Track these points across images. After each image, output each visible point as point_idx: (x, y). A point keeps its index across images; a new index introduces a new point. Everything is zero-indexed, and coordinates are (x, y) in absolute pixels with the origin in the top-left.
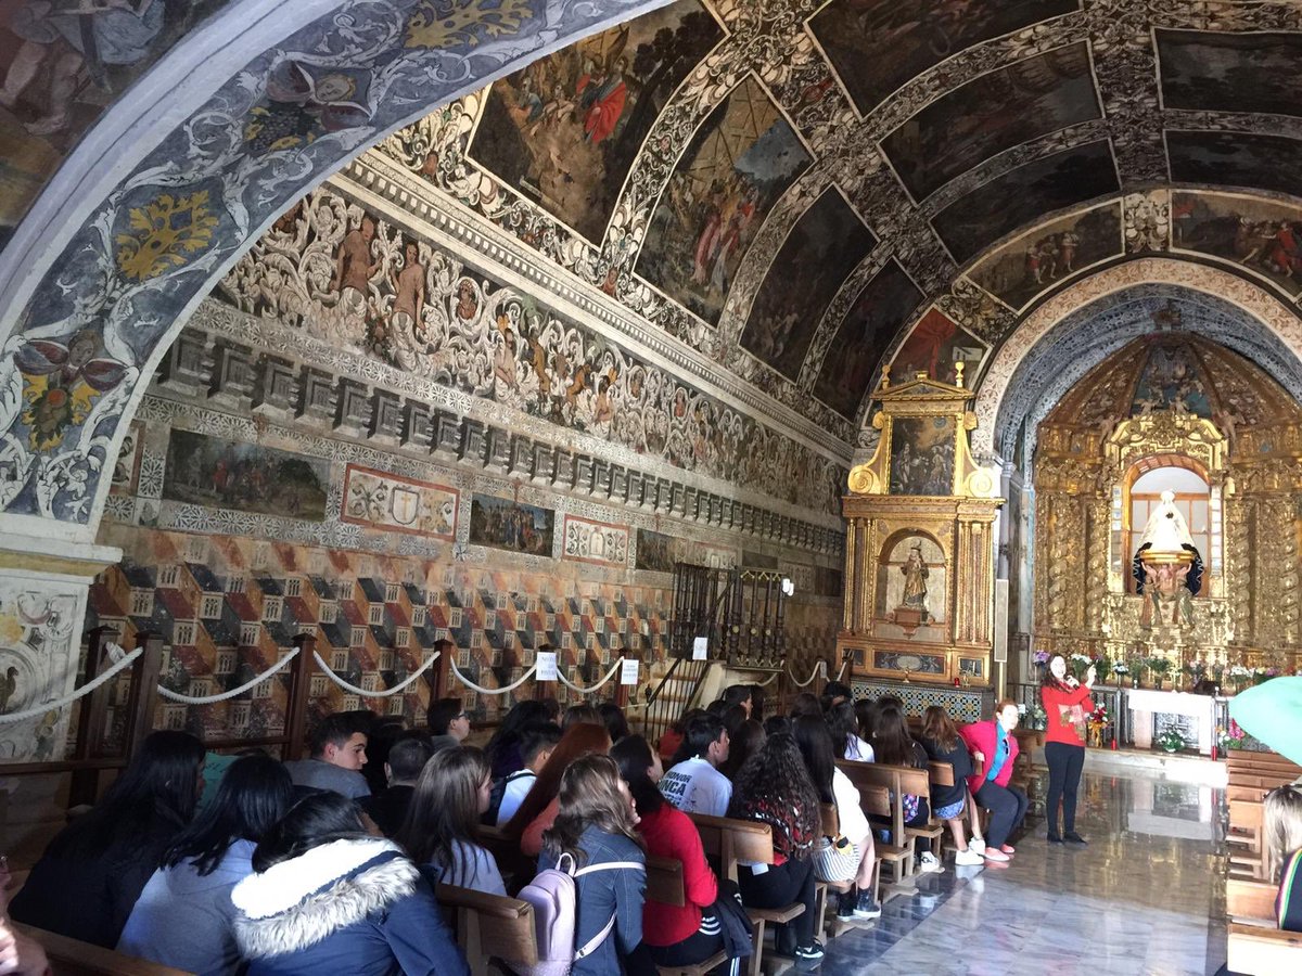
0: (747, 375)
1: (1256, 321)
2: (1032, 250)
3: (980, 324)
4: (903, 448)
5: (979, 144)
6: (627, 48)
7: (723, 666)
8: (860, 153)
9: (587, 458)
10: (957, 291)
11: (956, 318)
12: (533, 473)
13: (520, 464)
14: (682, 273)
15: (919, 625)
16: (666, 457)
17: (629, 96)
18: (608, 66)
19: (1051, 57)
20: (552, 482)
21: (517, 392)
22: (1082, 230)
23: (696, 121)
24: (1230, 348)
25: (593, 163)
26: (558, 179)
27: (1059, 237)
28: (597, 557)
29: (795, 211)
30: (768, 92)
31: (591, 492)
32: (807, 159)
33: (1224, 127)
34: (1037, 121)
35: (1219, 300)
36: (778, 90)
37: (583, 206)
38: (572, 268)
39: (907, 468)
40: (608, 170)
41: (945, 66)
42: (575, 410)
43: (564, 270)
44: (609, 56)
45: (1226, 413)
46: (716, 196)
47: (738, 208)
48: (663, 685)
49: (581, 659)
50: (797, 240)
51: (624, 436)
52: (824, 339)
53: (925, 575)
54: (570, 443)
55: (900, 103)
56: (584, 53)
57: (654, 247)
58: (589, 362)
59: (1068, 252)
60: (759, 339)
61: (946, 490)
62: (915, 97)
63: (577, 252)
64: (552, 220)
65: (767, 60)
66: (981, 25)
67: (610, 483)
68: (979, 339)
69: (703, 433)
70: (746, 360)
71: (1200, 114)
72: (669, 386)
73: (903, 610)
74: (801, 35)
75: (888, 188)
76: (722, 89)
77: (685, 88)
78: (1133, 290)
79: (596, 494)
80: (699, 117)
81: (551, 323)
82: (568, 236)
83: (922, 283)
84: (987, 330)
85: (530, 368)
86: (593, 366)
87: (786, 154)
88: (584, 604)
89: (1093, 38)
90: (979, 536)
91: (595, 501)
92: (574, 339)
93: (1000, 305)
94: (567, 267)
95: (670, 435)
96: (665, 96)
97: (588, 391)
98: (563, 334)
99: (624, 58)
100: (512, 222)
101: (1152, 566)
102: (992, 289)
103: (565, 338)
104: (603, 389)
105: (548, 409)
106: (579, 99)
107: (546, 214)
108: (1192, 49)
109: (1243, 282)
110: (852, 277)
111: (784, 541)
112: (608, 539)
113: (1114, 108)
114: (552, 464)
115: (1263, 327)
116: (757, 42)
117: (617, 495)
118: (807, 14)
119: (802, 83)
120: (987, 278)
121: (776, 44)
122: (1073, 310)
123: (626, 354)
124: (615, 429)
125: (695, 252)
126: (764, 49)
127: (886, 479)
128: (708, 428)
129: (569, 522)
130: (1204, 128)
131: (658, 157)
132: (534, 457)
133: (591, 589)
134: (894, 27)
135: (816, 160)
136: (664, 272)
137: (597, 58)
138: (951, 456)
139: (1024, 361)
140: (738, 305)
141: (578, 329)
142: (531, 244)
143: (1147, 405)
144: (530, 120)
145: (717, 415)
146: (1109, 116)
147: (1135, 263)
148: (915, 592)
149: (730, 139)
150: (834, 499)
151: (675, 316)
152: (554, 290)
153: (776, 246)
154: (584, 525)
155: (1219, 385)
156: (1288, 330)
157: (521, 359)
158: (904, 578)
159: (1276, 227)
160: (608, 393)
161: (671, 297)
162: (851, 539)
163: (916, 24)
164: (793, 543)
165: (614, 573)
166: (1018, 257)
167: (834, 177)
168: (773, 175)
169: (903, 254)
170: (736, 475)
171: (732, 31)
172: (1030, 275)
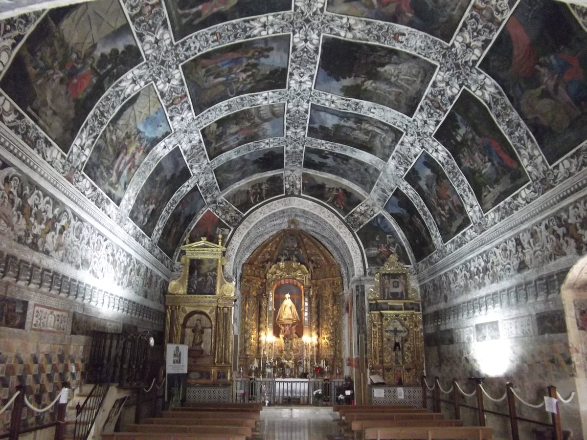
0: (130, 232)
1: (330, 226)
2: (250, 189)
3: (229, 218)
4: (194, 272)
5: (238, 139)
6: (95, 53)
7: (117, 387)
8: (192, 133)
9: (49, 271)
10: (219, 203)
11: (218, 215)
12: (18, 279)
13: (11, 273)
14: (106, 176)
15: (200, 357)
16: (90, 272)
17: (92, 78)
18: (84, 60)
19: (272, 106)
20: (29, 284)
21: (13, 229)
22: (269, 183)
23: (123, 100)
24: (313, 237)
25: (69, 108)
26: (49, 112)
27: (260, 185)
28: (50, 329)
29: (160, 155)
30: (158, 93)
31: (50, 290)
32: (169, 130)
33: (326, 148)
34: (261, 133)
35: (318, 216)
36: (163, 94)
37: (61, 130)
38: (51, 163)
39: (196, 282)
40: (76, 114)
41: (232, 101)
42: (45, 243)
43: (47, 164)
44: (85, 55)
45: (310, 263)
46: (127, 140)
47: (136, 148)
48: (86, 402)
49: (37, 391)
50: (159, 169)
51: (70, 260)
52: (164, 218)
53: (202, 332)
54: (40, 261)
55: (211, 114)
56: (72, 48)
57: (94, 159)
58: (54, 217)
59: (264, 191)
60: (137, 215)
61: (213, 293)
62: (217, 112)
63: (54, 155)
64: (43, 134)
65: (160, 78)
66: (249, 86)
67: (61, 286)
68: (227, 225)
69: (108, 261)
70: (131, 224)
71: (319, 141)
72: (94, 234)
73: (192, 350)
74: (177, 71)
75: (200, 151)
76: (138, 87)
77: (120, 82)
78: (287, 210)
79: (53, 292)
80: (125, 98)
81: (36, 191)
82: (51, 145)
83: (206, 198)
84: (231, 221)
85: (21, 216)
86: (57, 219)
87: (161, 126)
88: (41, 357)
89: (288, 102)
90: (226, 314)
91: (52, 296)
92: (48, 202)
93: (237, 211)
94: (48, 162)
95: (93, 260)
96: (110, 82)
97: (53, 233)
98: (42, 198)
99: (93, 58)
100: (20, 130)
101: (283, 325)
102: (234, 203)
103: (43, 201)
104: (61, 232)
105: (30, 241)
106: (66, 72)
107: (40, 131)
108: (322, 114)
109: (326, 210)
110: (179, 191)
111: (141, 317)
112: (57, 318)
113: (289, 133)
114: (29, 273)
115: (333, 228)
116: (158, 69)
117: (64, 292)
118: (181, 62)
119: (174, 94)
120: (232, 198)
121: (166, 72)
122: (265, 216)
123: (75, 215)
124: (66, 255)
125: (113, 166)
126: (160, 73)
127: (186, 287)
128: (111, 258)
129: (37, 308)
130: (319, 147)
131: (102, 114)
132: (19, 269)
133: (45, 348)
134: (215, 78)
135: (173, 132)
136: (98, 174)
137: (79, 53)
138: (215, 277)
139: (246, 236)
140: (129, 197)
141: (50, 197)
142: (30, 146)
143: (283, 258)
144: (38, 76)
145: (115, 252)
146: (287, 136)
147: (288, 198)
148: (198, 341)
149: (137, 113)
150: (162, 296)
151: (101, 198)
152: (39, 173)
153: (150, 170)
154: (45, 310)
155: (308, 251)
156: (342, 230)
157: (17, 210)
158: (193, 334)
159: (337, 190)
160: (64, 235)
161: (100, 187)
162: (169, 316)
163: (224, 79)
164: (144, 318)
165: (59, 338)
166: (244, 191)
167: (179, 142)
168: (154, 136)
169: (201, 183)
170: (122, 283)
171: (147, 59)
172: (249, 199)
